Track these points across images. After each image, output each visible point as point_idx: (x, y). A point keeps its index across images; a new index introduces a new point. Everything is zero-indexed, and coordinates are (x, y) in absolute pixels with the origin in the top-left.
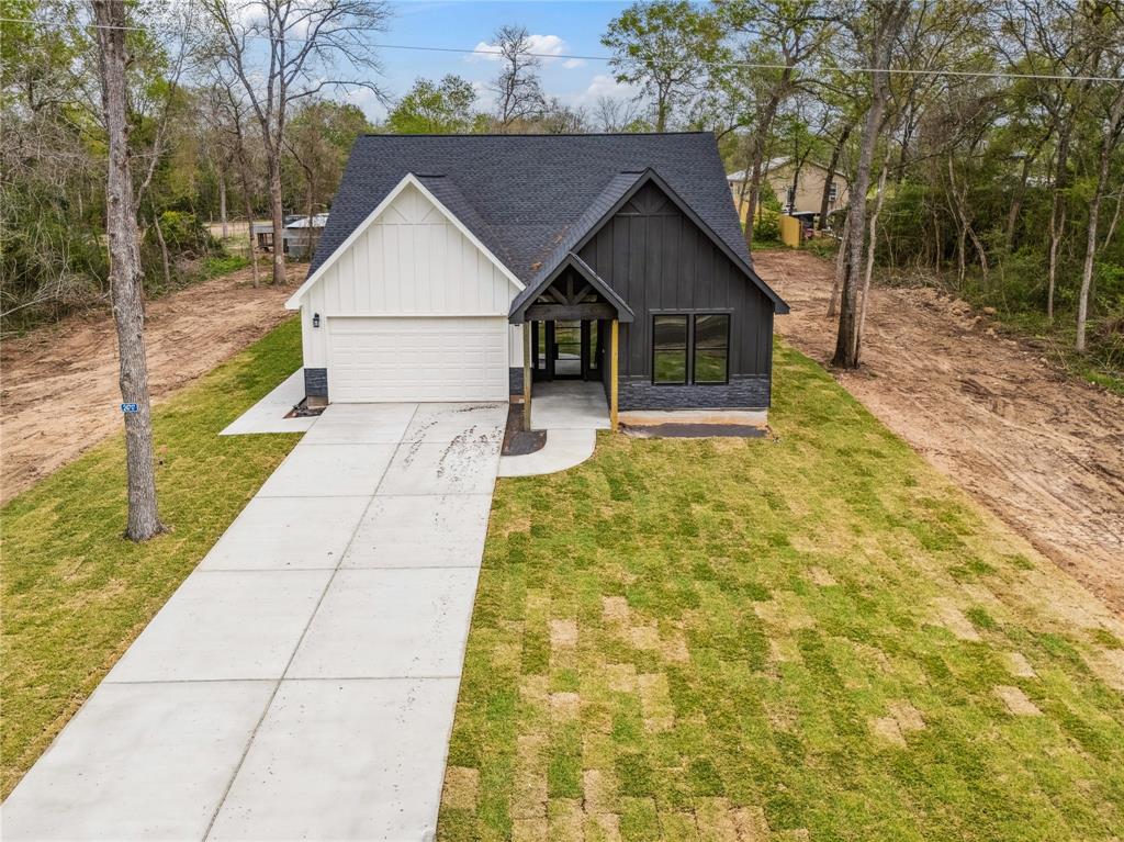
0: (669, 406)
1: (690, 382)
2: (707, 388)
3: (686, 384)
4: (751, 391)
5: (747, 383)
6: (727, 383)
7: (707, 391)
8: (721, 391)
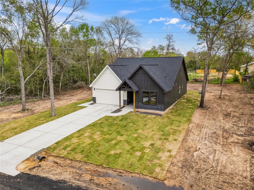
0: (146, 109)
1: (149, 104)
2: (152, 106)
3: (149, 105)
4: (161, 107)
5: (160, 106)
6: (156, 105)
7: (152, 107)
8: (155, 107)
